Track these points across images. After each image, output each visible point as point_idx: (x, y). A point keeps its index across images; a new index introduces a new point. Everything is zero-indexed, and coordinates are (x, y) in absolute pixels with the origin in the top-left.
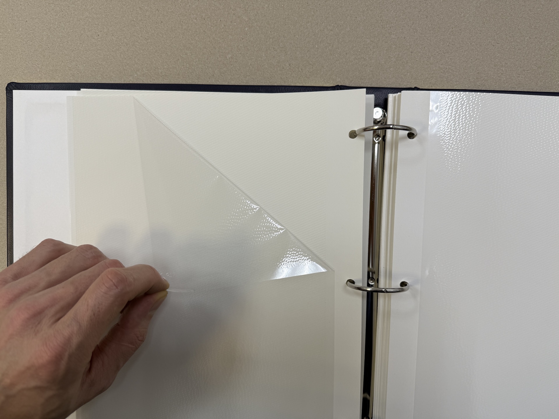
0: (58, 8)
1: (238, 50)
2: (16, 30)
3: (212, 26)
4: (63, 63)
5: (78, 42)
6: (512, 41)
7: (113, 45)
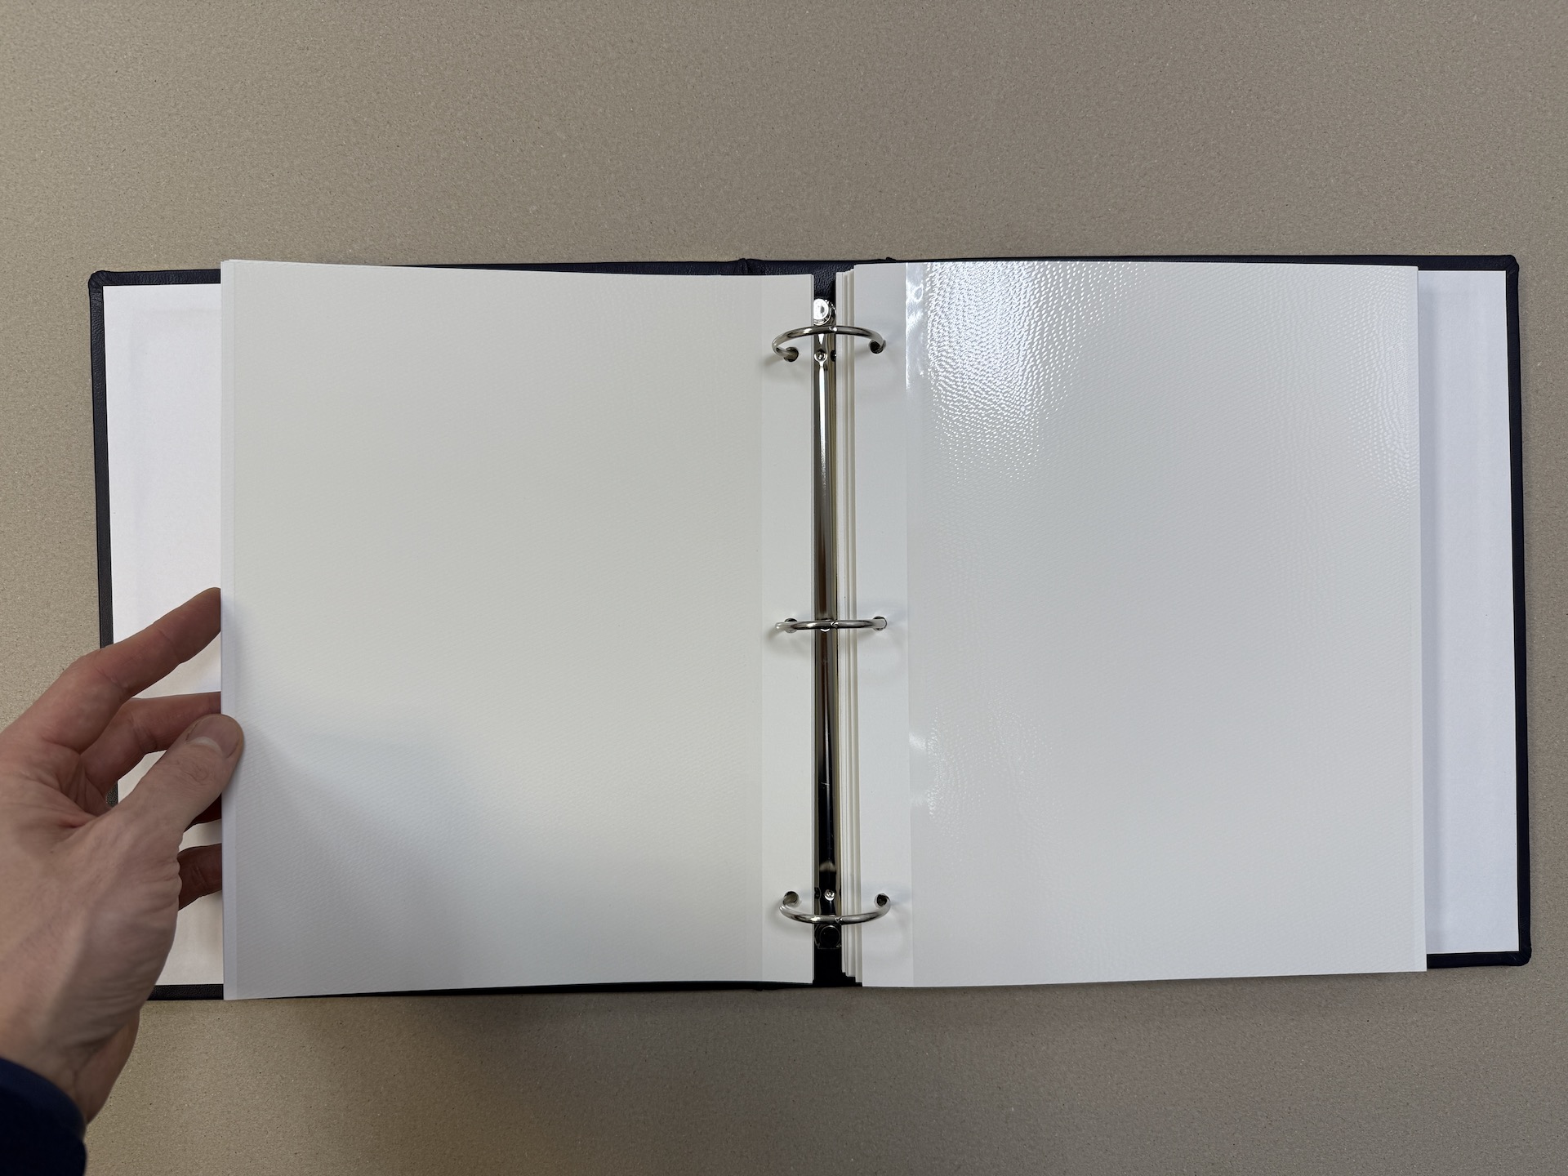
0: (188, 123)
1: (550, 197)
2: (103, 167)
3: (497, 152)
4: (202, 232)
5: (231, 188)
6: (1068, 161)
7: (303, 193)
